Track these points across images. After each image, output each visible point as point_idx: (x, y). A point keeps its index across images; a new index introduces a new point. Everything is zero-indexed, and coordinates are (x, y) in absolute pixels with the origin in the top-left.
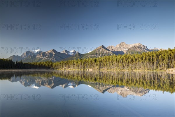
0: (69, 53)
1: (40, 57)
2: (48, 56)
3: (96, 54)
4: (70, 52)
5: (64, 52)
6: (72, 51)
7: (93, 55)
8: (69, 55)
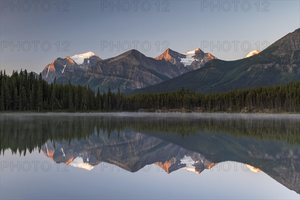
0: (183, 60)
1: (97, 76)
2: (118, 72)
3: (279, 60)
4: (184, 56)
5: (168, 57)
6: (193, 52)
7: (266, 62)
8: (182, 65)
